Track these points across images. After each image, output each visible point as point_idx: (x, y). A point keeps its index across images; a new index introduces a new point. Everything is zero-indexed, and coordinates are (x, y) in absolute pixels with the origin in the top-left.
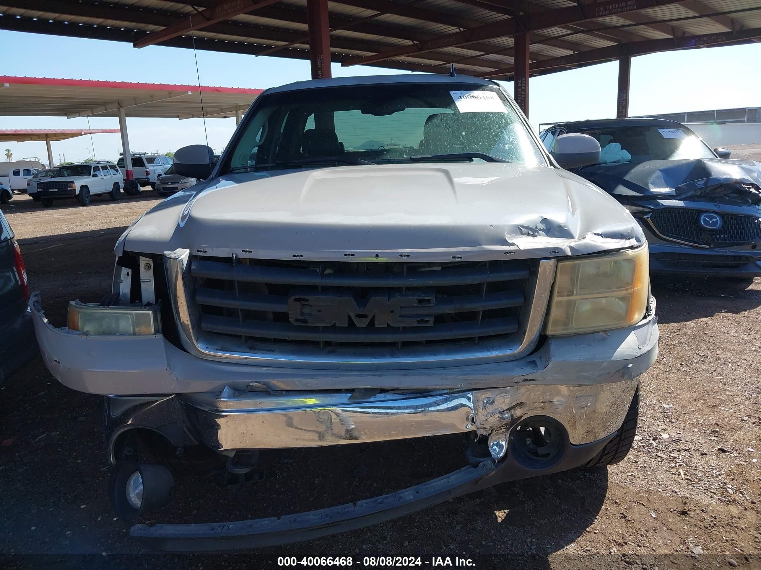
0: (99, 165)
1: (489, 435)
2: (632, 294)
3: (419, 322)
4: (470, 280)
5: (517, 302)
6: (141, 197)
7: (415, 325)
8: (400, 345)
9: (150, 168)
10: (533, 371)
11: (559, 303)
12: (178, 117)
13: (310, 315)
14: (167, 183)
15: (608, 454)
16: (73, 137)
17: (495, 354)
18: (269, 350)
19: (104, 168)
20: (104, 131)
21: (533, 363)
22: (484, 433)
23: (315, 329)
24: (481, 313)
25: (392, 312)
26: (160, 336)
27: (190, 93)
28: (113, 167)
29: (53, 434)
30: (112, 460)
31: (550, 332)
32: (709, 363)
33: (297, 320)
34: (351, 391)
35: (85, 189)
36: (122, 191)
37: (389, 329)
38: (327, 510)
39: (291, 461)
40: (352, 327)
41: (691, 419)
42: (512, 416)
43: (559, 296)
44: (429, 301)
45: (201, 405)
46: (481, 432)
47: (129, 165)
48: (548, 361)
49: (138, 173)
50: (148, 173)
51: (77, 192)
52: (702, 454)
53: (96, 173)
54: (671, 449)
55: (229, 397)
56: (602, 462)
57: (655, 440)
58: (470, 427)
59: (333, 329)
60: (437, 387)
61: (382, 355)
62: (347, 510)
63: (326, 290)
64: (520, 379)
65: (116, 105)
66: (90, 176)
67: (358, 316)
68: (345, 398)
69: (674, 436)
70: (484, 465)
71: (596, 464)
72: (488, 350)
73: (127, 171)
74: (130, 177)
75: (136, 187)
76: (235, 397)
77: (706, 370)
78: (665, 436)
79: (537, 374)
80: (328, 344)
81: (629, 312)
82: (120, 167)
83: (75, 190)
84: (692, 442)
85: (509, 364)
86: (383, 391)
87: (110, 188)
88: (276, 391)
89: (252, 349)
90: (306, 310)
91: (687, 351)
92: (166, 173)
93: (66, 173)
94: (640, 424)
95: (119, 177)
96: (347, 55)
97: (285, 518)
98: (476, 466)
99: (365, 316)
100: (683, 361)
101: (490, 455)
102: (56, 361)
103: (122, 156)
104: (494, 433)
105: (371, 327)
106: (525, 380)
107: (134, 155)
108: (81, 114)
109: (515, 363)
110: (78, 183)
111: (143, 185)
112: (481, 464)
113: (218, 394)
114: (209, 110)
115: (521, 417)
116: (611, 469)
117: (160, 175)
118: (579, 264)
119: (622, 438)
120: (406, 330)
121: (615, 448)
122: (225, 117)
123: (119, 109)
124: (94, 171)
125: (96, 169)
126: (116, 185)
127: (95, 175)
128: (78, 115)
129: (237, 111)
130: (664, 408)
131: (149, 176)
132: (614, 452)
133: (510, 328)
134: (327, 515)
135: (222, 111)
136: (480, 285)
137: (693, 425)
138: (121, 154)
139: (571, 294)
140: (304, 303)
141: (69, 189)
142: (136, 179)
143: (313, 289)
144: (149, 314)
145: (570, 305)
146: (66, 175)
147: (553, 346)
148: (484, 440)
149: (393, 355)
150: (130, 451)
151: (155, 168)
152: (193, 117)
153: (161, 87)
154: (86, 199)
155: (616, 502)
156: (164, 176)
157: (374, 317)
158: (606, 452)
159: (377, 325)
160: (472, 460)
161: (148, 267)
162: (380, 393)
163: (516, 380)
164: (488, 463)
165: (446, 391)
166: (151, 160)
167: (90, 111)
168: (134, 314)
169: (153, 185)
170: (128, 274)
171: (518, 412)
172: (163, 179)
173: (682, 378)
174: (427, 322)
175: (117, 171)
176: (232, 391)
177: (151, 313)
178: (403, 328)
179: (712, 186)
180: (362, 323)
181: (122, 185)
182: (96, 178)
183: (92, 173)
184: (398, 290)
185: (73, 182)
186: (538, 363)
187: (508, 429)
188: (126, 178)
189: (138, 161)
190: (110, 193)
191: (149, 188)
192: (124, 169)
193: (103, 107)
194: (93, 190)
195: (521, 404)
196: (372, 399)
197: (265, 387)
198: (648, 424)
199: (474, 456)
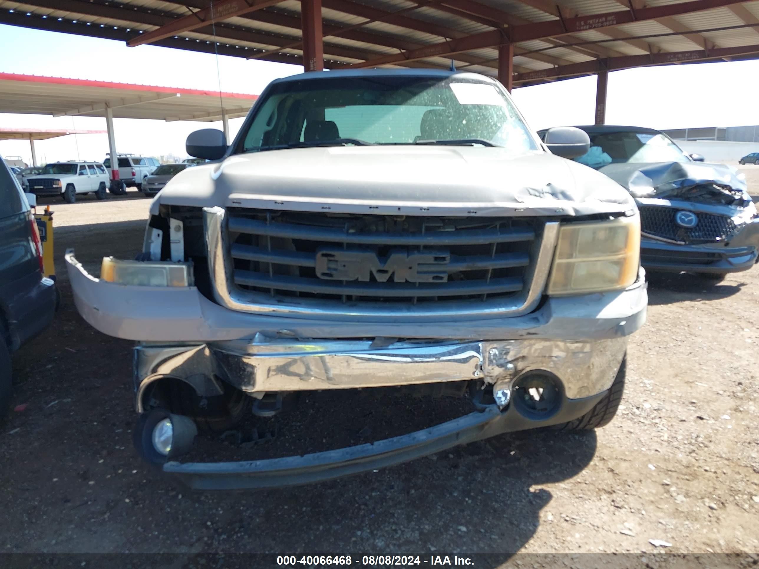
0: (86, 165)
1: (495, 383)
2: (625, 259)
3: (434, 278)
4: (481, 240)
5: (523, 262)
6: (127, 197)
7: (431, 280)
8: (415, 300)
9: (136, 169)
10: (536, 326)
11: (559, 265)
12: (165, 119)
13: (336, 269)
14: (153, 184)
15: (597, 415)
16: (57, 136)
17: (502, 310)
18: (295, 303)
19: (91, 167)
20: (89, 132)
21: (536, 320)
22: (491, 381)
23: (338, 283)
24: (490, 272)
25: (410, 268)
26: (195, 289)
27: (178, 95)
28: (99, 166)
29: (65, 401)
30: (140, 409)
31: (550, 292)
32: (686, 346)
33: (323, 274)
34: (372, 339)
35: (71, 187)
36: (108, 191)
37: (408, 284)
38: (347, 449)
39: (299, 424)
40: (373, 282)
41: (670, 392)
42: (515, 367)
43: (559, 258)
44: (444, 259)
45: (233, 351)
46: (488, 380)
47: (116, 166)
48: (549, 316)
49: (124, 173)
50: (134, 174)
51: (63, 190)
52: (682, 421)
53: (83, 171)
54: (653, 416)
55: (260, 342)
56: (592, 424)
57: (638, 408)
58: (478, 375)
59: (356, 283)
60: (450, 337)
61: (400, 310)
62: (365, 448)
63: (351, 247)
64: (524, 332)
65: (104, 105)
66: (76, 174)
67: (380, 271)
68: (367, 344)
69: (655, 406)
70: (490, 410)
71: (586, 426)
72: (495, 307)
73: (113, 172)
74: (116, 177)
75: (122, 187)
76: (266, 342)
77: (682, 353)
78: (647, 406)
79: (539, 328)
80: (349, 298)
81: (621, 274)
82: (107, 167)
83: (61, 188)
84: (672, 411)
85: (514, 319)
86: (401, 340)
87: (96, 187)
88: (304, 339)
89: (280, 302)
90: (333, 266)
91: (664, 337)
92: (152, 174)
93: (51, 171)
94: (624, 396)
95: (106, 177)
96: (335, 62)
97: (309, 457)
98: (482, 411)
99: (386, 272)
100: (661, 345)
101: (494, 402)
102: (95, 308)
103: (108, 157)
104: (500, 382)
105: (391, 283)
106: (529, 334)
107: (120, 156)
108: (67, 113)
109: (519, 319)
110: (64, 181)
111: (129, 186)
112: (487, 410)
113: (250, 339)
114: (196, 113)
115: (523, 369)
116: (599, 431)
117: (146, 176)
118: (579, 229)
119: (611, 399)
120: (423, 285)
121: (603, 410)
122: (211, 121)
123: (106, 109)
124: (80, 170)
125: (83, 167)
126: (102, 184)
127: (81, 174)
128: (64, 113)
129: (223, 115)
130: (645, 383)
131: (135, 177)
132: (603, 413)
133: (516, 287)
134: (347, 453)
135: (209, 114)
136: (490, 245)
137: (672, 397)
138: (107, 154)
139: (571, 256)
140: (331, 258)
141: (54, 186)
142: (122, 180)
143: (338, 246)
144: (183, 268)
145: (569, 267)
146: (52, 172)
147: (553, 304)
148: (490, 387)
149: (409, 310)
150: (155, 403)
151: (141, 169)
152: (180, 120)
153: (150, 89)
154: (72, 197)
155: (604, 459)
156: (150, 176)
157: (393, 273)
158: (596, 413)
159: (396, 280)
160: (479, 406)
161: (178, 229)
162: (398, 341)
163: (520, 333)
164: (493, 407)
165: (457, 342)
166: (137, 161)
167: (77, 110)
168: (168, 269)
169: (139, 186)
170: (159, 235)
171: (520, 365)
172: (150, 179)
173: (661, 359)
174: (441, 278)
175: (103, 170)
176: (262, 338)
177: (184, 267)
178: (420, 283)
179: (689, 186)
180: (382, 278)
181: (108, 184)
182: (82, 177)
183: (78, 171)
184: (416, 248)
185: (59, 180)
186: (540, 318)
187: (511, 379)
188: (112, 178)
189: (124, 162)
190: (96, 192)
191: (134, 189)
192: (110, 169)
193: (90, 107)
194: (79, 189)
195: (523, 358)
196: (390, 347)
197: (293, 334)
198: (631, 396)
199: (480, 403)
